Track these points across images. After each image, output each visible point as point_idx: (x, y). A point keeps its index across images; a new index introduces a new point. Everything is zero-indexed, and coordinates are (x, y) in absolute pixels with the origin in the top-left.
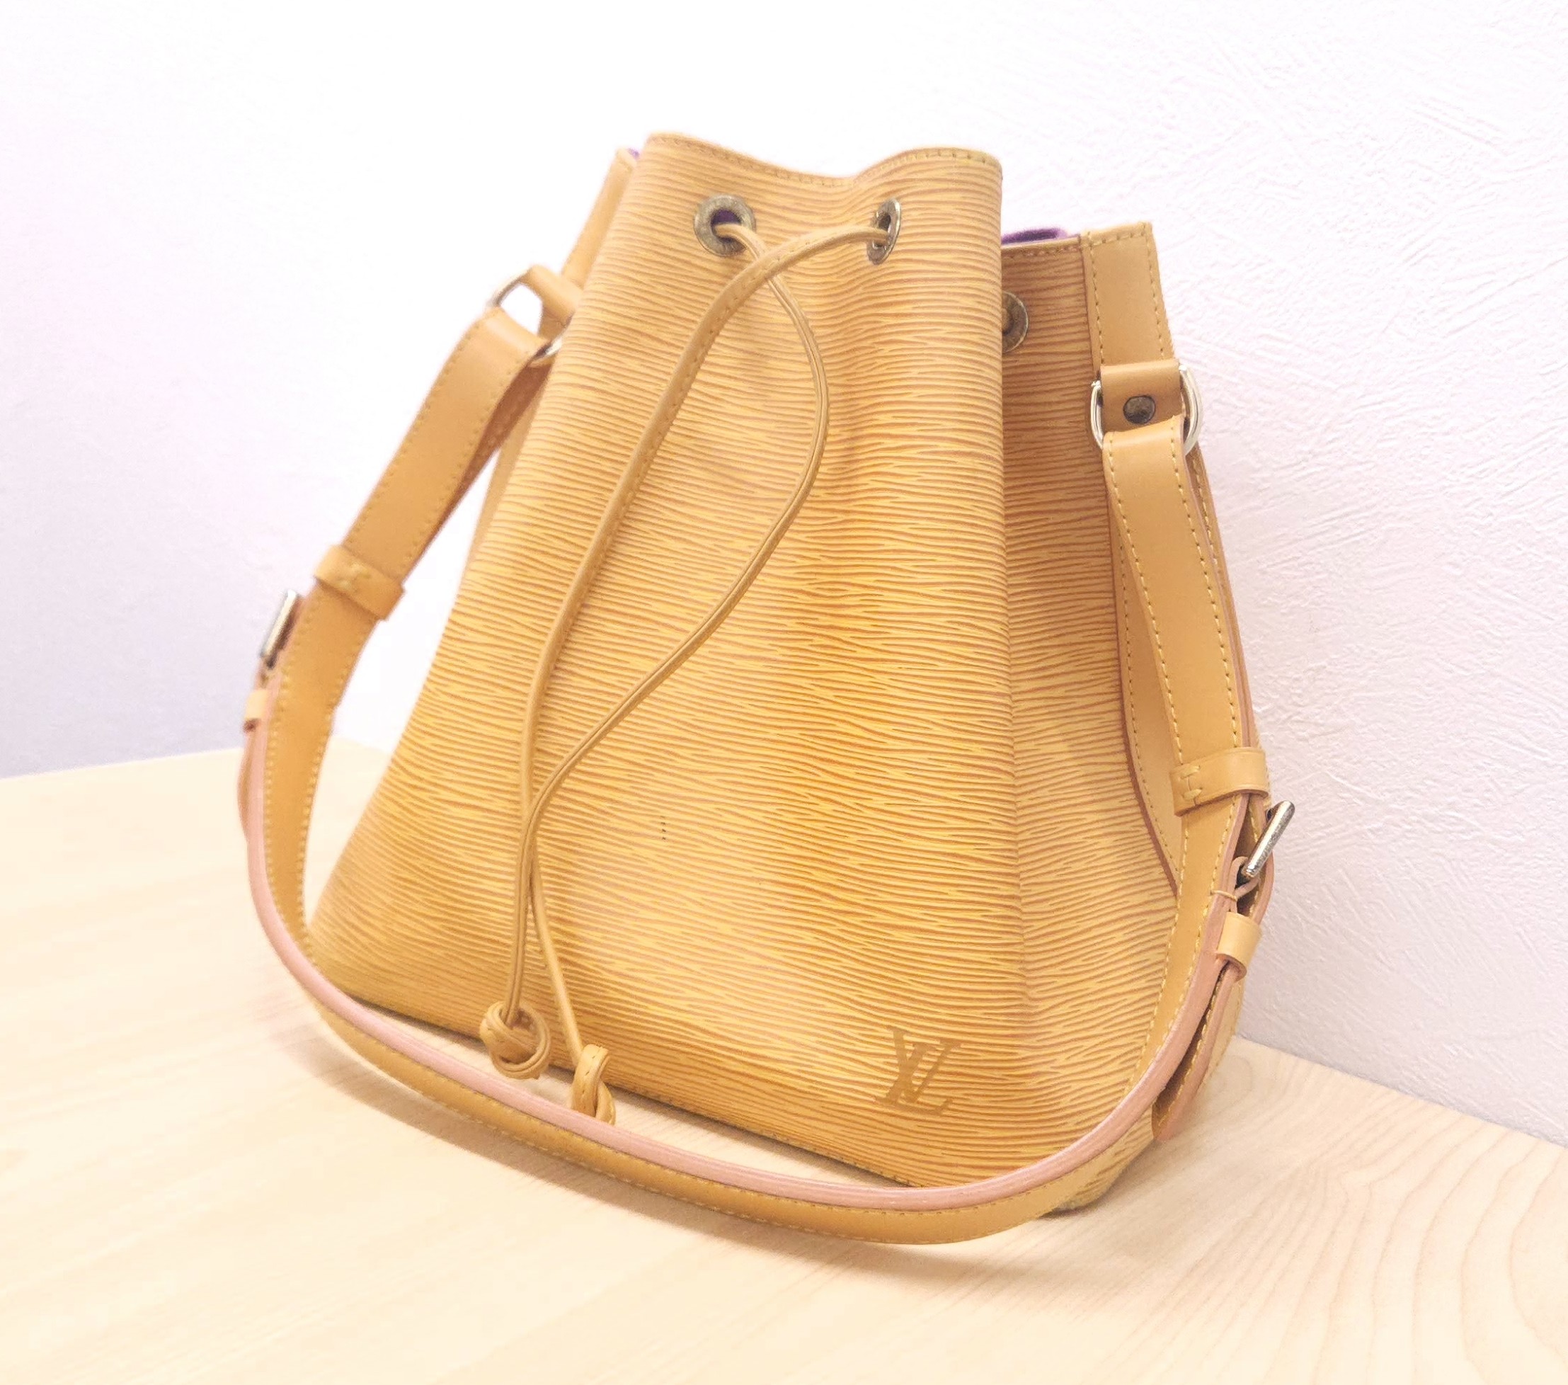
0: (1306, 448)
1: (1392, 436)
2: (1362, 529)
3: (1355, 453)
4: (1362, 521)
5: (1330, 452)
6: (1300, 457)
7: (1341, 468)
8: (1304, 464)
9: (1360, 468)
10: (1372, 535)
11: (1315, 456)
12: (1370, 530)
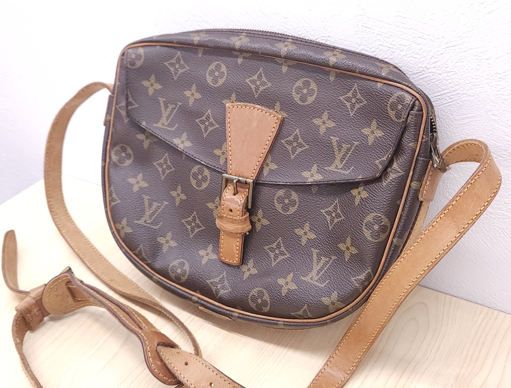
0: (424, 66)
1: (463, 60)
2: (452, 100)
3: (446, 68)
4: (451, 97)
5: (434, 67)
6: (421, 69)
7: (440, 74)
8: (423, 72)
9: (449, 74)
10: (457, 102)
11: (428, 69)
12: (456, 100)
